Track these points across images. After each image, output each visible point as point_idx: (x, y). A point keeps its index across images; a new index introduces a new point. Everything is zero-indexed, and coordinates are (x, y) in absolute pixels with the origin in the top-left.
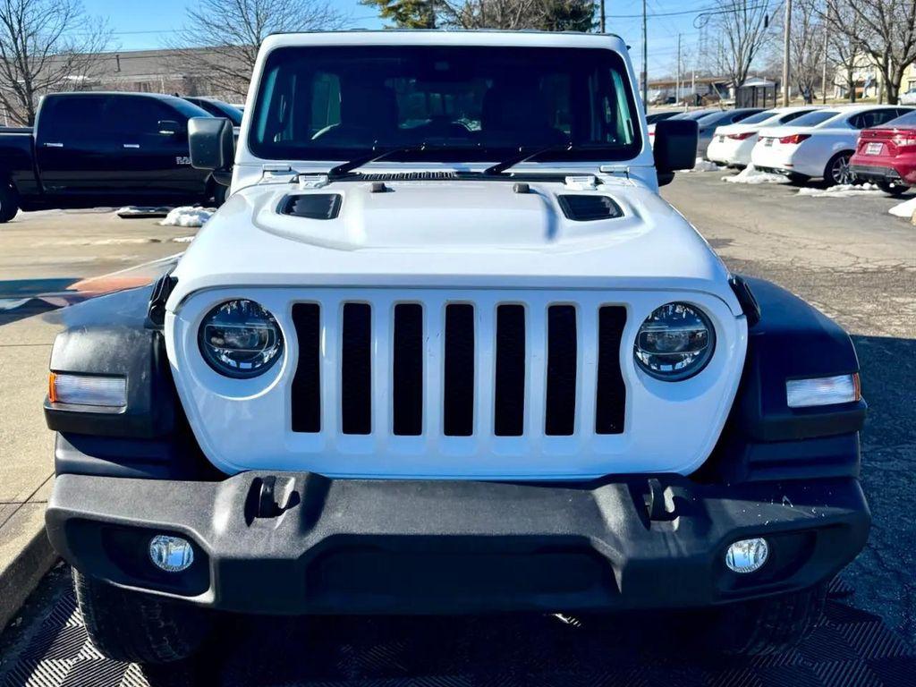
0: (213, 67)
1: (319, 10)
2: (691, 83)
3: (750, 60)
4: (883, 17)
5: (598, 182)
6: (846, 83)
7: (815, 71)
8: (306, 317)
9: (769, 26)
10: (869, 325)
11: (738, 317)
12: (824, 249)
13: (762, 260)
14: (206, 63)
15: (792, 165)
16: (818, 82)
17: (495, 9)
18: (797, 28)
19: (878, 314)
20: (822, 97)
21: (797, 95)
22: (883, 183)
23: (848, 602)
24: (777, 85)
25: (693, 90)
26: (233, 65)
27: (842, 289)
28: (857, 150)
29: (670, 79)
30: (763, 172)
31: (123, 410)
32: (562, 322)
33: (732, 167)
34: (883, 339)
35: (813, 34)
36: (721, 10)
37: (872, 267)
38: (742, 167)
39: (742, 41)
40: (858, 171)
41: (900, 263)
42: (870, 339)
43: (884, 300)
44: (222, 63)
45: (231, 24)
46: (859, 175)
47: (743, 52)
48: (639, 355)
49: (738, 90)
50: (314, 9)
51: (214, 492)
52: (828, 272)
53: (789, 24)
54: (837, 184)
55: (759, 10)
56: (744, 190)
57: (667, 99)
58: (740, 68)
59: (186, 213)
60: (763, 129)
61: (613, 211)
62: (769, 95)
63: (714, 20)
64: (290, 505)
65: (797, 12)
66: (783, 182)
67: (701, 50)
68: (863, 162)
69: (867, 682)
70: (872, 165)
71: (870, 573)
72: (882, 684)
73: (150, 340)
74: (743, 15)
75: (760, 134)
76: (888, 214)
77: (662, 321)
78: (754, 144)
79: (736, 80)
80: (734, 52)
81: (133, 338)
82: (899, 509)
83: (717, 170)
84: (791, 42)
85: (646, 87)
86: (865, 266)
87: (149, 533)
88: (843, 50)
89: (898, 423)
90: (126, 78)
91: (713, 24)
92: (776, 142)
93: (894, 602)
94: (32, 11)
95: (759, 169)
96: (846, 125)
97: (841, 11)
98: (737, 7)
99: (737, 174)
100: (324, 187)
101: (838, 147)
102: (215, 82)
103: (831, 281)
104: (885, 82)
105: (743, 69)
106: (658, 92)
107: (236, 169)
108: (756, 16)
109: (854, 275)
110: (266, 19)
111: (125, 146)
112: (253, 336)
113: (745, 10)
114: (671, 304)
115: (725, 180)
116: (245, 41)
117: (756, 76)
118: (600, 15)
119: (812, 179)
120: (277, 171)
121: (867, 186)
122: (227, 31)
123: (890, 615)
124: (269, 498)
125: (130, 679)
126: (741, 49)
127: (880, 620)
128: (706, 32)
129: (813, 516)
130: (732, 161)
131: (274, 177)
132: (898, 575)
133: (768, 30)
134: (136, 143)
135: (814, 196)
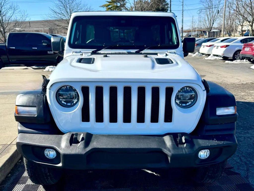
0: (57, 26)
1: (88, 8)
2: (196, 31)
3: (213, 24)
4: (252, 10)
5: (167, 55)
6: (240, 31)
7: (232, 27)
8: (85, 90)
9: (219, 13)
10: (243, 99)
11: (204, 90)
12: (231, 78)
13: (214, 81)
14: (55, 24)
15: (223, 54)
16: (232, 31)
17: (139, 8)
18: (227, 14)
19: (245, 95)
20: (234, 35)
21: (226, 34)
22: (249, 59)
23: (232, 170)
24: (221, 31)
25: (196, 33)
26: (63, 25)
27: (236, 89)
28: (242, 50)
29: (190, 29)
30: (215, 56)
31: (36, 116)
32: (155, 92)
33: (206, 55)
34: (246, 102)
35: (232, 16)
36: (205, 8)
37: (245, 83)
38: (209, 55)
39: (211, 18)
40: (242, 56)
41: (252, 82)
42: (242, 102)
43: (247, 92)
44: (60, 24)
45: (62, 12)
46: (242, 57)
47: (211, 21)
48: (177, 101)
49: (209, 32)
50: (86, 8)
51: (61, 137)
52: (232, 84)
53: (225, 13)
54: (236, 60)
55: (216, 8)
56: (209, 61)
57: (189, 35)
58: (210, 26)
59: (51, 68)
60: (215, 44)
61: (170, 62)
62: (218, 34)
63: (203, 12)
64: (82, 141)
65: (227, 9)
66: (221, 59)
67: (199, 21)
68: (244, 53)
69: (235, 190)
70: (246, 54)
71: (238, 163)
72: (239, 190)
73: (43, 97)
74: (212, 10)
75: (215, 45)
76: (250, 68)
77: (183, 92)
78: (213, 48)
79: (209, 30)
80: (209, 21)
81: (38, 96)
82: (247, 147)
83: (202, 56)
84: (225, 18)
85: (182, 32)
86: (242, 83)
87: (44, 148)
88: (240, 20)
89: (249, 124)
90: (32, 29)
91: (203, 13)
92: (219, 47)
93: (244, 170)
94: (4, 8)
95: (214, 55)
96: (240, 42)
97: (240, 8)
98: (210, 7)
99: (208, 57)
100: (90, 56)
101: (237, 49)
102: (58, 30)
103: (233, 87)
104: (252, 30)
105: (211, 26)
106: (186, 34)
107: (65, 52)
108: (215, 10)
109: (239, 85)
110: (72, 11)
111: (33, 48)
112: (71, 96)
113: (212, 8)
114: (185, 87)
115: (204, 59)
116: (67, 18)
117: (215, 28)
118: (170, 10)
119: (230, 58)
120: (76, 52)
121: (245, 60)
122: (61, 15)
123: (243, 173)
124: (76, 138)
125: (40, 189)
126: (210, 20)
127: (240, 174)
128: (201, 15)
129: (222, 144)
130: (206, 53)
131: (76, 54)
132: (246, 163)
133: (219, 15)
134: (36, 47)
135: (229, 63)
